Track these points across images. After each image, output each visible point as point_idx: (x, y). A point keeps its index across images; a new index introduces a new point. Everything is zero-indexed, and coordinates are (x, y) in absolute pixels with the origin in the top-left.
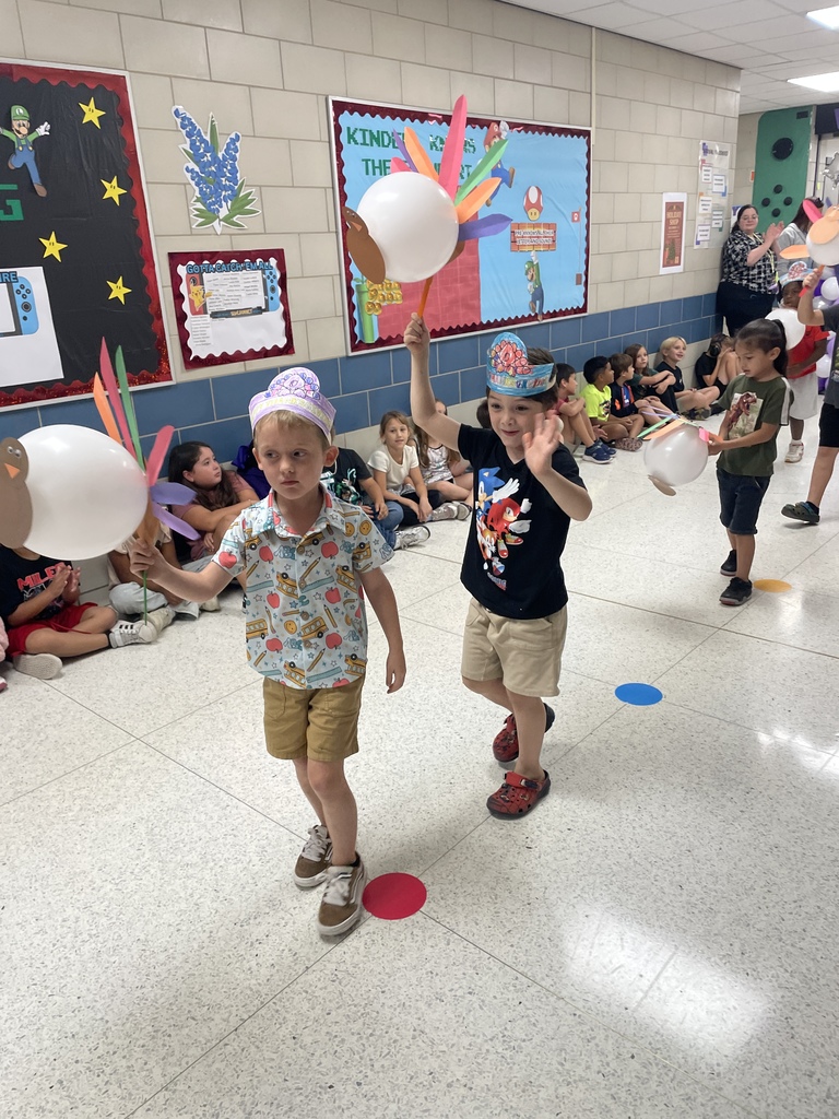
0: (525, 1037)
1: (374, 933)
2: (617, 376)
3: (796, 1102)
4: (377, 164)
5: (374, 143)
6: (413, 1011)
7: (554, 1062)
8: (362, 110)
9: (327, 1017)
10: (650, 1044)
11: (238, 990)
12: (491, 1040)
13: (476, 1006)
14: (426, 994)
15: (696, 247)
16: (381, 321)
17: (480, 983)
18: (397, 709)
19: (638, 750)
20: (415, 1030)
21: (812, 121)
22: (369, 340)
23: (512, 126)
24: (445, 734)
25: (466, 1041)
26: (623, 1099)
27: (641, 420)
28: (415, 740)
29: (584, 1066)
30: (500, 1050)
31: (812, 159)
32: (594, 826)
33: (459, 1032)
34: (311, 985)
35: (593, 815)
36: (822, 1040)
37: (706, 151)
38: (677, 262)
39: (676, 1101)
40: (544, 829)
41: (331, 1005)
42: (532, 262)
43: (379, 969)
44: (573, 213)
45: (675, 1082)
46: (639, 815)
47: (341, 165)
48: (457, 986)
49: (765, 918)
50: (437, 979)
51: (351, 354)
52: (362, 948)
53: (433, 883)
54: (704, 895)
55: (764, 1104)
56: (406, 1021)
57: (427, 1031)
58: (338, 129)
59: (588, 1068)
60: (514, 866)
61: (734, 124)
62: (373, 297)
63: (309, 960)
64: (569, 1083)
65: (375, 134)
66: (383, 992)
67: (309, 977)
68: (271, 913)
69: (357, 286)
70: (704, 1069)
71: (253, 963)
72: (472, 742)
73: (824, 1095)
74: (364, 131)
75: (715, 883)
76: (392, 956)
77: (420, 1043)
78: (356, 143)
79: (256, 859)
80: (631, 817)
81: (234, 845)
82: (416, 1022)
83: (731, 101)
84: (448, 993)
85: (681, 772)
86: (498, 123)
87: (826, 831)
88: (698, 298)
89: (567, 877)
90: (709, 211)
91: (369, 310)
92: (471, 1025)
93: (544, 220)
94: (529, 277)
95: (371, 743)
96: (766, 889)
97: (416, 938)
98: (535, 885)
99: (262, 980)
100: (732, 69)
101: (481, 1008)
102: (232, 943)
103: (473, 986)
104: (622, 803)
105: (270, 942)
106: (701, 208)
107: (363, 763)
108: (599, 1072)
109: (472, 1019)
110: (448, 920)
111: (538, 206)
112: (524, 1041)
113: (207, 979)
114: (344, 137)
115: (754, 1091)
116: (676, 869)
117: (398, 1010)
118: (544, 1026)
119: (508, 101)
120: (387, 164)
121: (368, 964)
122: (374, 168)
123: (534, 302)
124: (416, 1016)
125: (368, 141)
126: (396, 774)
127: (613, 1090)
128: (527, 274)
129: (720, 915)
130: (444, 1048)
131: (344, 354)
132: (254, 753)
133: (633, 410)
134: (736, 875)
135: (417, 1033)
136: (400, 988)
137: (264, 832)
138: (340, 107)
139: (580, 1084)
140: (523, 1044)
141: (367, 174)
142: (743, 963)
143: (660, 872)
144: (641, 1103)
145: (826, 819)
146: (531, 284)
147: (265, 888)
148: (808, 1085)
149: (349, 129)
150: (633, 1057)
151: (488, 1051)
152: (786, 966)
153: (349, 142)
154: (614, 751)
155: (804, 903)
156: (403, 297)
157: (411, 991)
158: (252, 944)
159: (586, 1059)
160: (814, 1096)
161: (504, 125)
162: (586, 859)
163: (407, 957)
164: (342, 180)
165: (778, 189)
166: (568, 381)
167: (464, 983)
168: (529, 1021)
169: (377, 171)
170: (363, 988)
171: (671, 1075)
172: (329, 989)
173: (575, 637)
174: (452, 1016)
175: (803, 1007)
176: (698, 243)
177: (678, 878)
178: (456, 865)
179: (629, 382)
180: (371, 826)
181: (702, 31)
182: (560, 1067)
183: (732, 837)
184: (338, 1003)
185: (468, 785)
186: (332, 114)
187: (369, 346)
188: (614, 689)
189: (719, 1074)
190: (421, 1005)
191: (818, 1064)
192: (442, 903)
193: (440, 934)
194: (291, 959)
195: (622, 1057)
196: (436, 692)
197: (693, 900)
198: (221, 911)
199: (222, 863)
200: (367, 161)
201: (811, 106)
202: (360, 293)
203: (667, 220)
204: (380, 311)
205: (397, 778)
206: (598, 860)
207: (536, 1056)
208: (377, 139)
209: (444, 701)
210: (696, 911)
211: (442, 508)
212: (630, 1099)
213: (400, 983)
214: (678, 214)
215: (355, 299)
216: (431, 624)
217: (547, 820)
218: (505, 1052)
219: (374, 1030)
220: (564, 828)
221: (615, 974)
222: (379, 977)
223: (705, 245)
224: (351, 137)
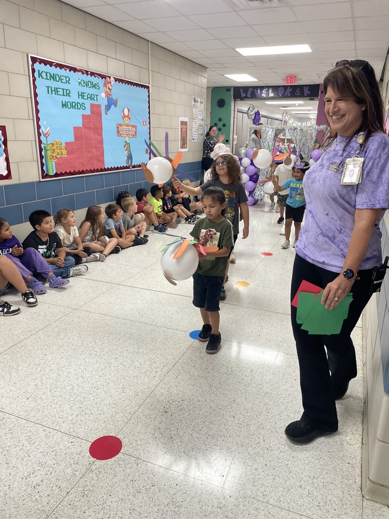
0: (182, 500)
1: (99, 468)
2: (165, 195)
3: (298, 499)
4: (53, 89)
5: (52, 79)
6: (127, 501)
7: (198, 508)
8: (46, 63)
9: (84, 514)
10: (236, 489)
11: (32, 512)
12: (167, 505)
13: (157, 491)
14: (131, 491)
15: (193, 141)
16: (57, 164)
17: (156, 480)
18: (88, 356)
19: (204, 360)
20: (130, 510)
21: (232, 93)
22: (51, 174)
23: (116, 80)
24: (115, 365)
25: (156, 509)
26: (230, 517)
27: (176, 215)
28: (100, 370)
29: (211, 506)
30: (172, 509)
31: (232, 109)
32: (193, 397)
33: (152, 505)
34: (72, 501)
35: (191, 392)
36: (301, 471)
37: (195, 101)
38: (186, 147)
39: (252, 512)
40: (171, 402)
41: (85, 508)
42: (127, 142)
43: (106, 485)
44: (144, 122)
45: (250, 503)
46: (211, 389)
47: (35, 87)
48: (146, 484)
49: (269, 424)
50: (136, 483)
51: (42, 180)
52: (95, 477)
53: (124, 438)
54: (244, 419)
55: (286, 504)
56: (125, 506)
57: (136, 509)
58: (33, 71)
59: (213, 507)
60: (161, 422)
61: (205, 90)
62: (52, 153)
63: (67, 488)
64: (206, 516)
65: (52, 75)
66: (110, 496)
67: (70, 497)
68: (41, 469)
69: (44, 147)
70: (260, 495)
71: (37, 496)
72: (129, 367)
73: (307, 494)
74: (46, 73)
75: (247, 413)
76: (111, 477)
77: (134, 515)
78: (43, 78)
79: (26, 444)
80: (208, 390)
81: (12, 438)
82: (130, 506)
83: (203, 81)
84: (142, 488)
85: (224, 367)
86: (110, 77)
87: (283, 383)
88: (194, 163)
89: (186, 422)
90: (197, 126)
91: (51, 159)
92: (156, 501)
93: (131, 123)
94: (126, 149)
95: (78, 374)
96: (267, 412)
97: (121, 466)
98: (172, 429)
99: (45, 504)
100: (204, 68)
101: (159, 491)
102: (23, 489)
103: (153, 482)
104: (202, 384)
105: (45, 484)
106: (194, 125)
107: (75, 385)
108: (218, 507)
109: (156, 498)
110: (135, 453)
111: (128, 117)
112: (182, 502)
113: (13, 511)
114: (36, 74)
115: (282, 499)
116: (231, 410)
117: (120, 502)
118: (190, 493)
119: (114, 68)
120: (58, 90)
121: (100, 484)
122: (52, 91)
123: (128, 160)
124: (129, 503)
125: (49, 78)
126: (95, 388)
127: (226, 514)
128: (124, 147)
129: (252, 426)
130: (146, 515)
131: (38, 180)
132: (13, 388)
133: (172, 210)
134: (254, 408)
135: (131, 511)
136: (118, 491)
137: (29, 429)
138: (34, 60)
139: (211, 515)
140: (182, 503)
141: (48, 93)
142: (265, 445)
143: (224, 412)
144: (239, 516)
145: (282, 378)
146: (126, 152)
147: (35, 457)
148: (301, 491)
149: (39, 71)
150: (230, 497)
151: (167, 511)
152: (281, 442)
153: (39, 77)
154: (195, 362)
155: (282, 415)
156: (68, 154)
157: (124, 492)
158: (34, 487)
159: (211, 503)
160: (304, 495)
161: (112, 79)
162: (192, 412)
163: (119, 476)
164: (36, 95)
165: (220, 120)
166: (146, 197)
167: (149, 481)
168: (183, 492)
169: (53, 92)
170: (100, 496)
171: (248, 501)
172: (82, 501)
173: (167, 312)
174: (147, 499)
175: (291, 458)
176: (193, 139)
177: (232, 413)
178: (133, 427)
179: (169, 198)
180: (86, 416)
181: (194, 50)
182: (201, 510)
183: (250, 391)
184: (88, 506)
185: (132, 388)
186: (30, 63)
187: (51, 176)
188: (188, 334)
189: (266, 495)
190: (130, 497)
191: (302, 482)
192: (131, 446)
193: (133, 461)
194: (58, 490)
195: (226, 498)
196: (107, 345)
197: (240, 422)
198: (13, 474)
199: (7, 449)
200: (48, 87)
201: (231, 87)
202: (46, 150)
203: (181, 129)
204: (56, 160)
205: (95, 390)
206: (197, 412)
207: (189, 507)
208: (53, 77)
209: (112, 349)
210: (242, 426)
211: (92, 256)
212: (233, 516)
213: (118, 489)
214: (185, 127)
215: (43, 153)
216: (97, 312)
217: (172, 398)
218: (175, 509)
219: (110, 515)
220: (180, 400)
221: (215, 461)
222: (106, 489)
223: (196, 141)
224: (40, 75)
